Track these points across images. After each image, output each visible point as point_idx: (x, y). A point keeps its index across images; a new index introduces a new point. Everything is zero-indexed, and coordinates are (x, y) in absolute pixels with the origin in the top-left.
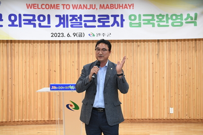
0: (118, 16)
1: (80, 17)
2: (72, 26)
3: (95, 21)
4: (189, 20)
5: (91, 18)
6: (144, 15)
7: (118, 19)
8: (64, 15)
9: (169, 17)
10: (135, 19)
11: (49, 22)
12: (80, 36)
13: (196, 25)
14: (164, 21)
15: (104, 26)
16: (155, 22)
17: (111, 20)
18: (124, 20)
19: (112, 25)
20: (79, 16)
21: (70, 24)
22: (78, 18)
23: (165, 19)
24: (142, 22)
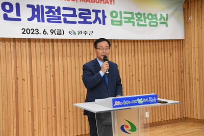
0: (100, 11)
1: (59, 10)
2: (49, 21)
3: (76, 16)
4: (162, 21)
5: (71, 12)
6: (125, 13)
7: (100, 15)
8: (38, 6)
9: (146, 16)
10: (116, 16)
11: (18, 14)
12: (59, 33)
13: (167, 26)
14: (142, 21)
15: (85, 22)
16: (135, 20)
17: (93, 15)
18: (106, 17)
19: (94, 22)
20: (56, 8)
21: (46, 18)
22: (56, 10)
23: (142, 19)
24: (123, 20)
